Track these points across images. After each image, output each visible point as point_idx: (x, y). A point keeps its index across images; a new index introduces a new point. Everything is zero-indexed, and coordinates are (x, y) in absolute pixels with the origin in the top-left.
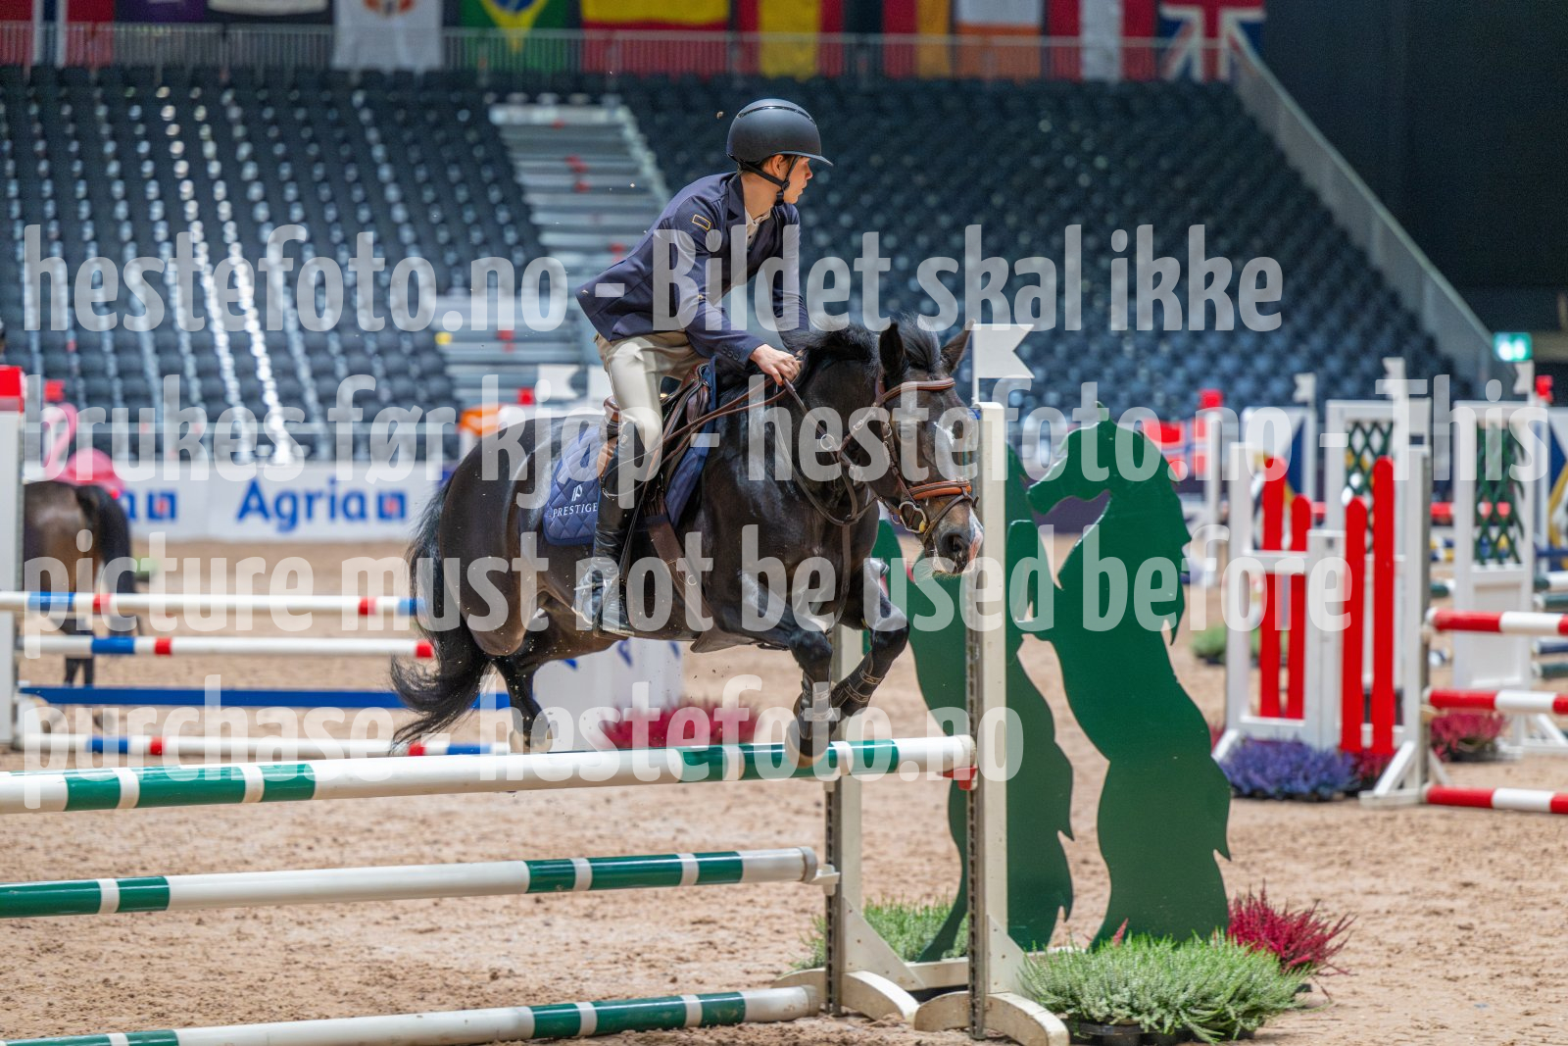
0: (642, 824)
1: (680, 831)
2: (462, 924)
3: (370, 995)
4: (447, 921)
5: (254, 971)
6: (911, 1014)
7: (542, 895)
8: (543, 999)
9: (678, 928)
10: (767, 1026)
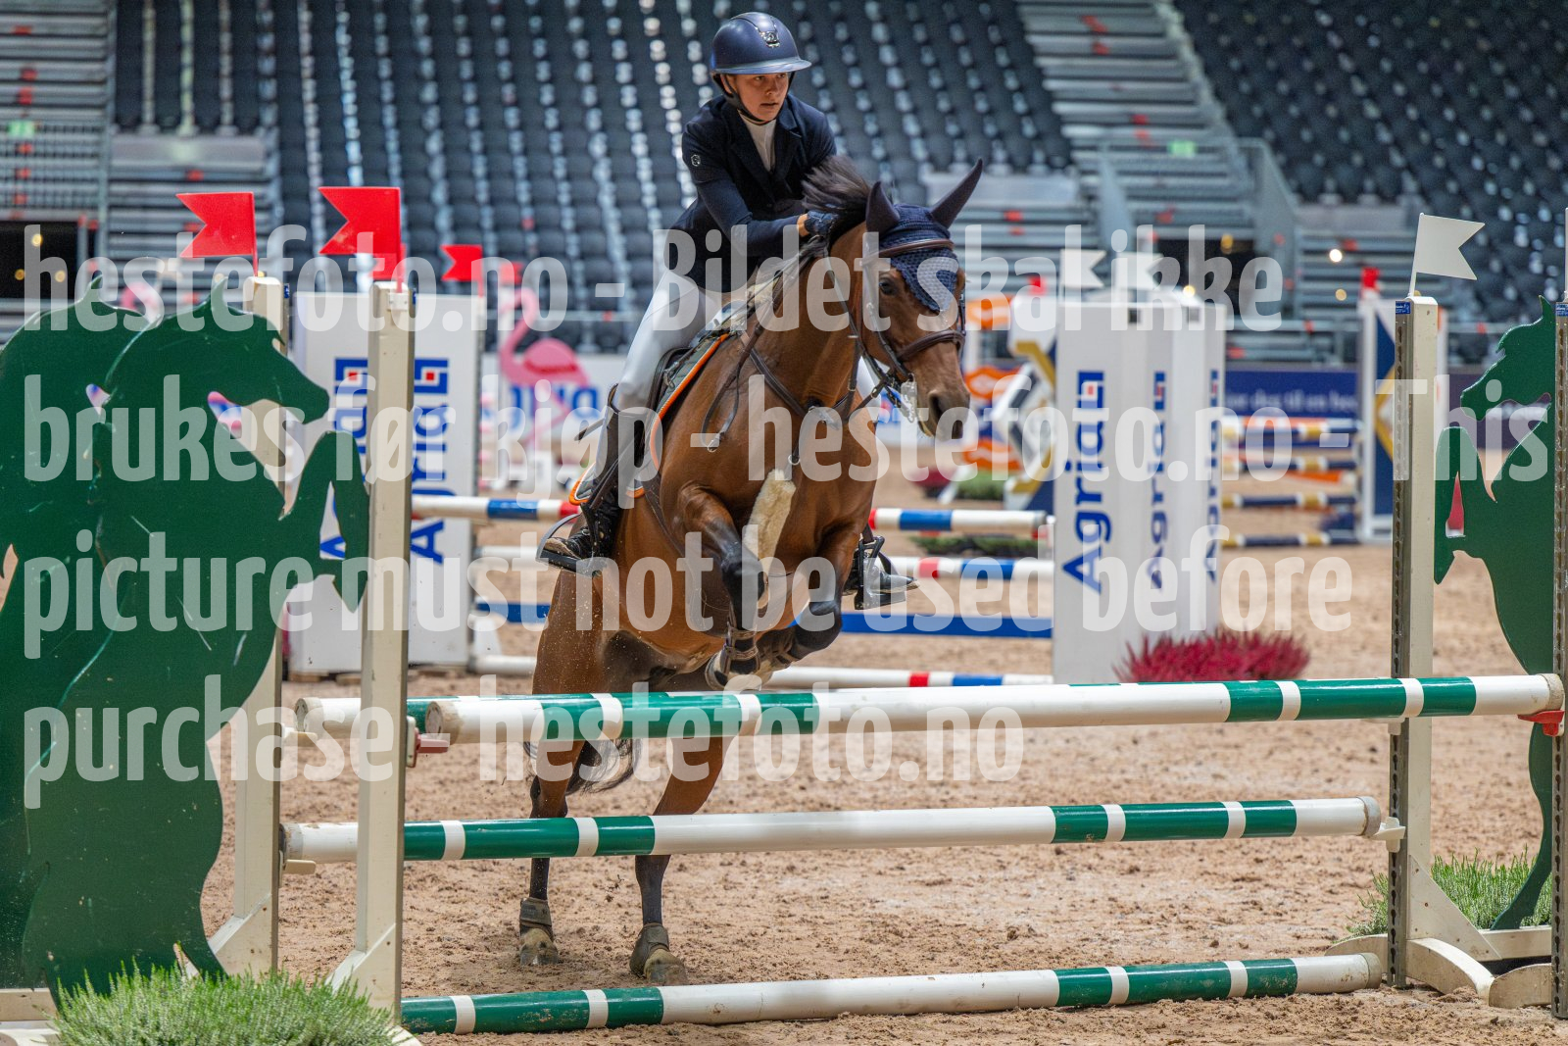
0: (1173, 769)
1: (1216, 776)
2: (976, 877)
3: (873, 953)
4: (958, 873)
5: (744, 924)
6: (1485, 987)
7: (1063, 846)
8: (1068, 962)
9: (1218, 885)
10: (1322, 998)
